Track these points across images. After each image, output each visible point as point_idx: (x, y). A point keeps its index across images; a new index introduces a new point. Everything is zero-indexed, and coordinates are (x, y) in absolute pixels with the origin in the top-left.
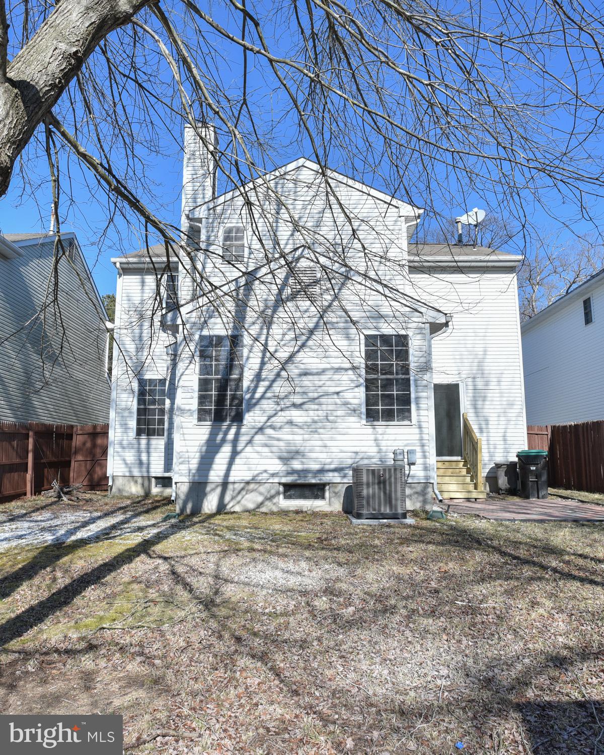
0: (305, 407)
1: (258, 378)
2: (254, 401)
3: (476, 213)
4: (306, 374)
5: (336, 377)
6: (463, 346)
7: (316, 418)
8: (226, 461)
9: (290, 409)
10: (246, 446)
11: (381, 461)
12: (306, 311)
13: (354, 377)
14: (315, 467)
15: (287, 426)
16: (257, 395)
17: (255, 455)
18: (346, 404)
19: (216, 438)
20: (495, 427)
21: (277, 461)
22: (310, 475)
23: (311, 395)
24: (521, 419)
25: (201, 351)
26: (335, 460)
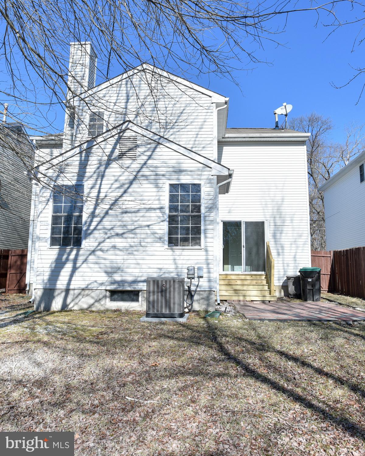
0: (125, 236)
1: (93, 215)
2: (89, 231)
3: (285, 106)
4: (126, 212)
5: (147, 214)
6: (267, 195)
7: (132, 244)
8: (69, 274)
9: (114, 237)
10: (83, 264)
11: (178, 275)
12: (128, 168)
13: (160, 215)
14: (130, 279)
15: (112, 249)
16: (92, 228)
17: (88, 270)
18: (154, 234)
19: (62, 257)
20: (289, 251)
21: (104, 274)
22: (126, 284)
23: (130, 227)
24: (307, 246)
25: (54, 196)
26: (145, 274)
